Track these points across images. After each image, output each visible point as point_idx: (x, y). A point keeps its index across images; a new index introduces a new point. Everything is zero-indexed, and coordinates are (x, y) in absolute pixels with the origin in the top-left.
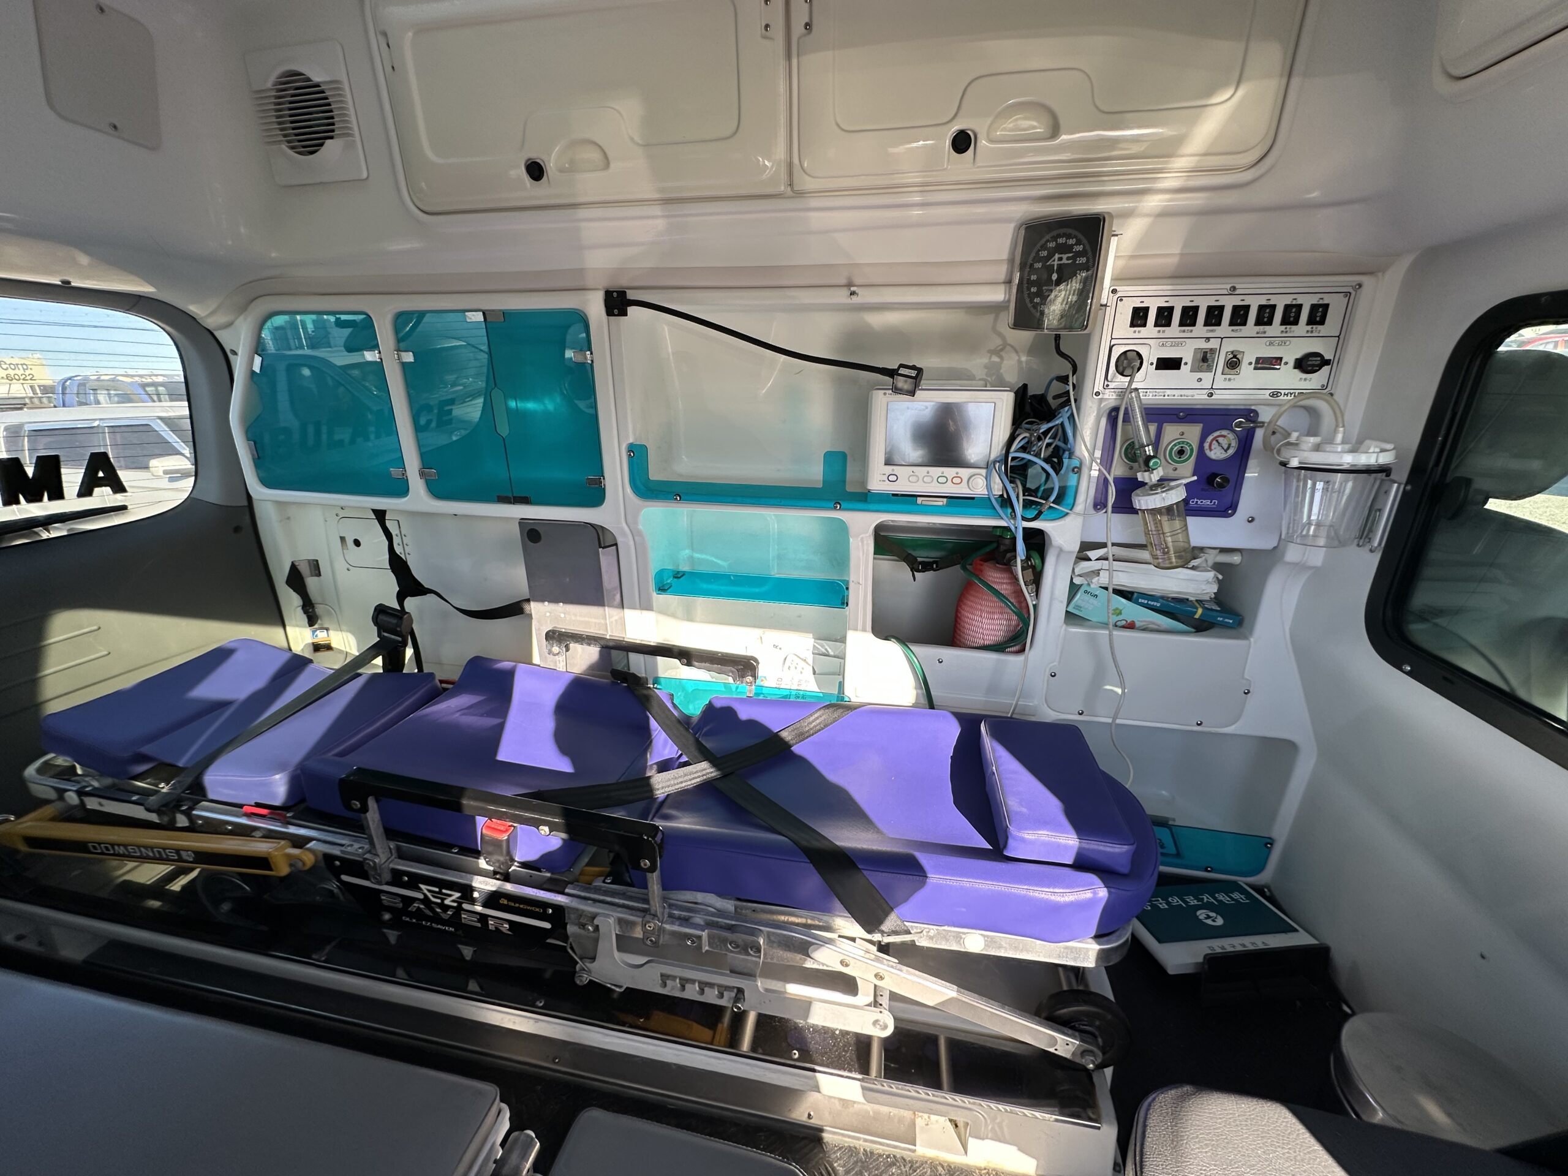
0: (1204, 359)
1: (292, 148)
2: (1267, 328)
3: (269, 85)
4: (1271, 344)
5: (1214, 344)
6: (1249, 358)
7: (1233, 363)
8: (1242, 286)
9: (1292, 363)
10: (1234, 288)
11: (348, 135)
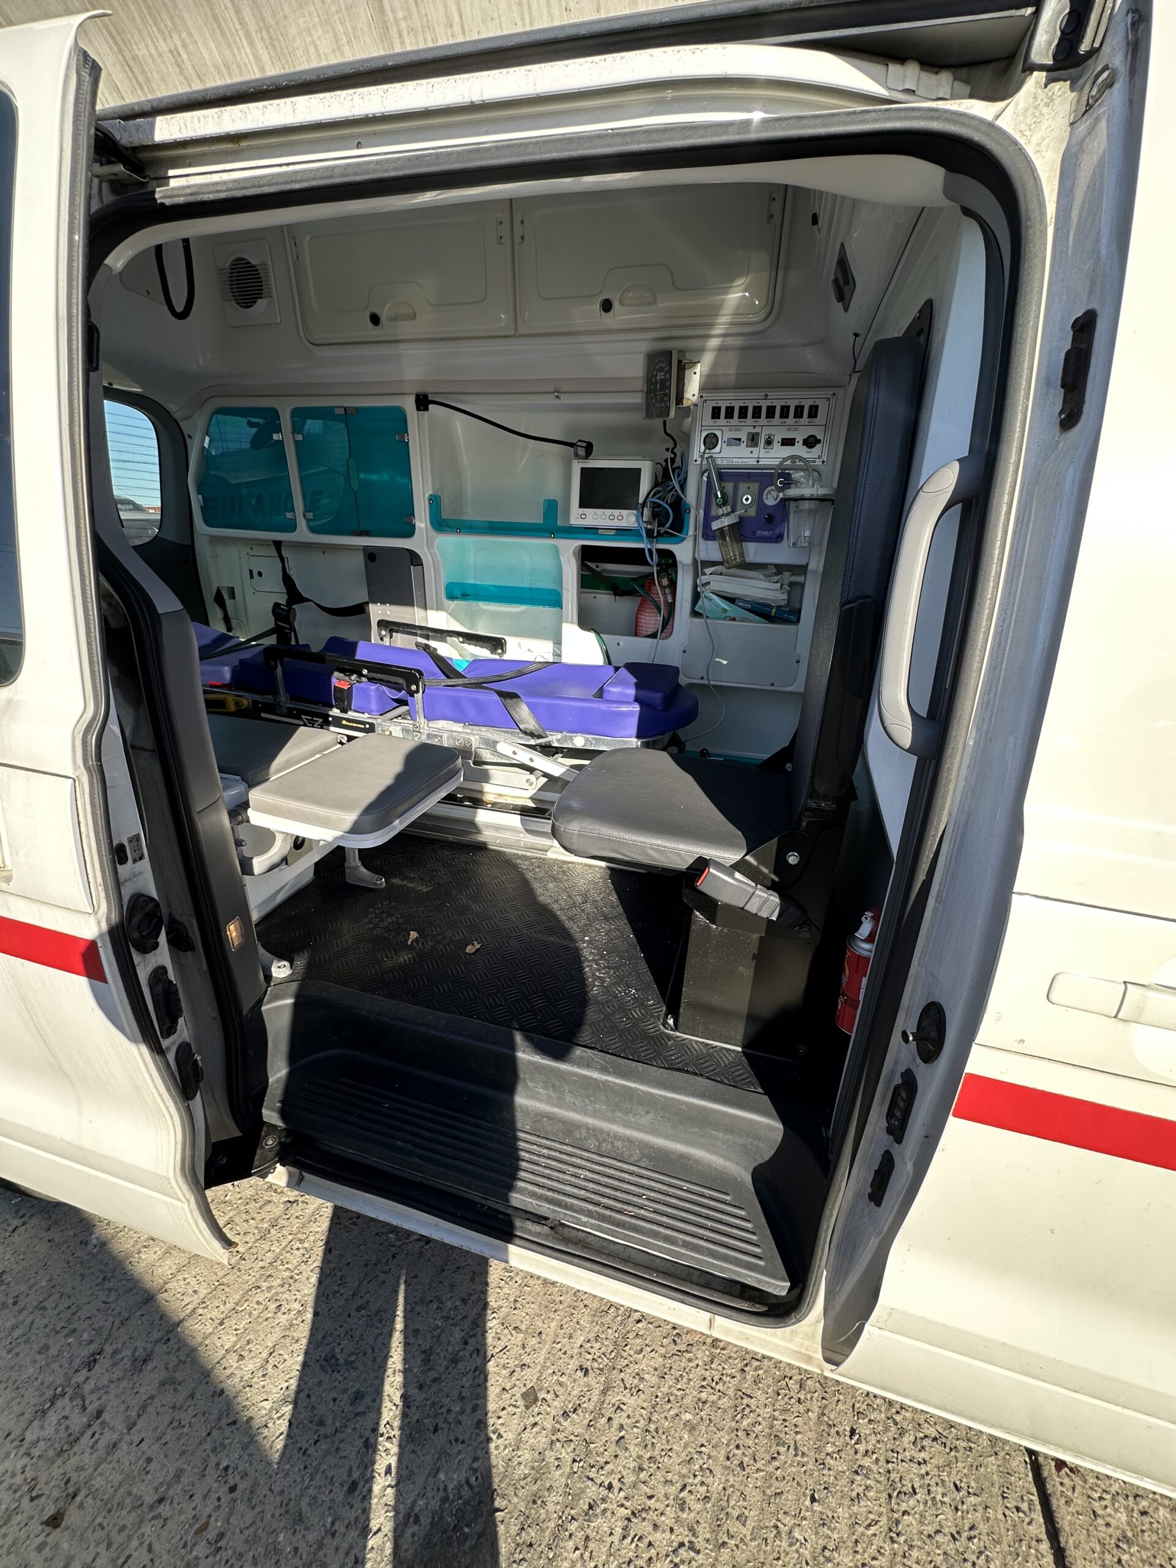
0: (753, 439)
1: (238, 304)
2: (786, 420)
3: (227, 265)
4: (789, 430)
5: (758, 430)
6: (777, 439)
7: (769, 442)
8: (771, 395)
9: (801, 442)
10: (766, 395)
11: (271, 297)
